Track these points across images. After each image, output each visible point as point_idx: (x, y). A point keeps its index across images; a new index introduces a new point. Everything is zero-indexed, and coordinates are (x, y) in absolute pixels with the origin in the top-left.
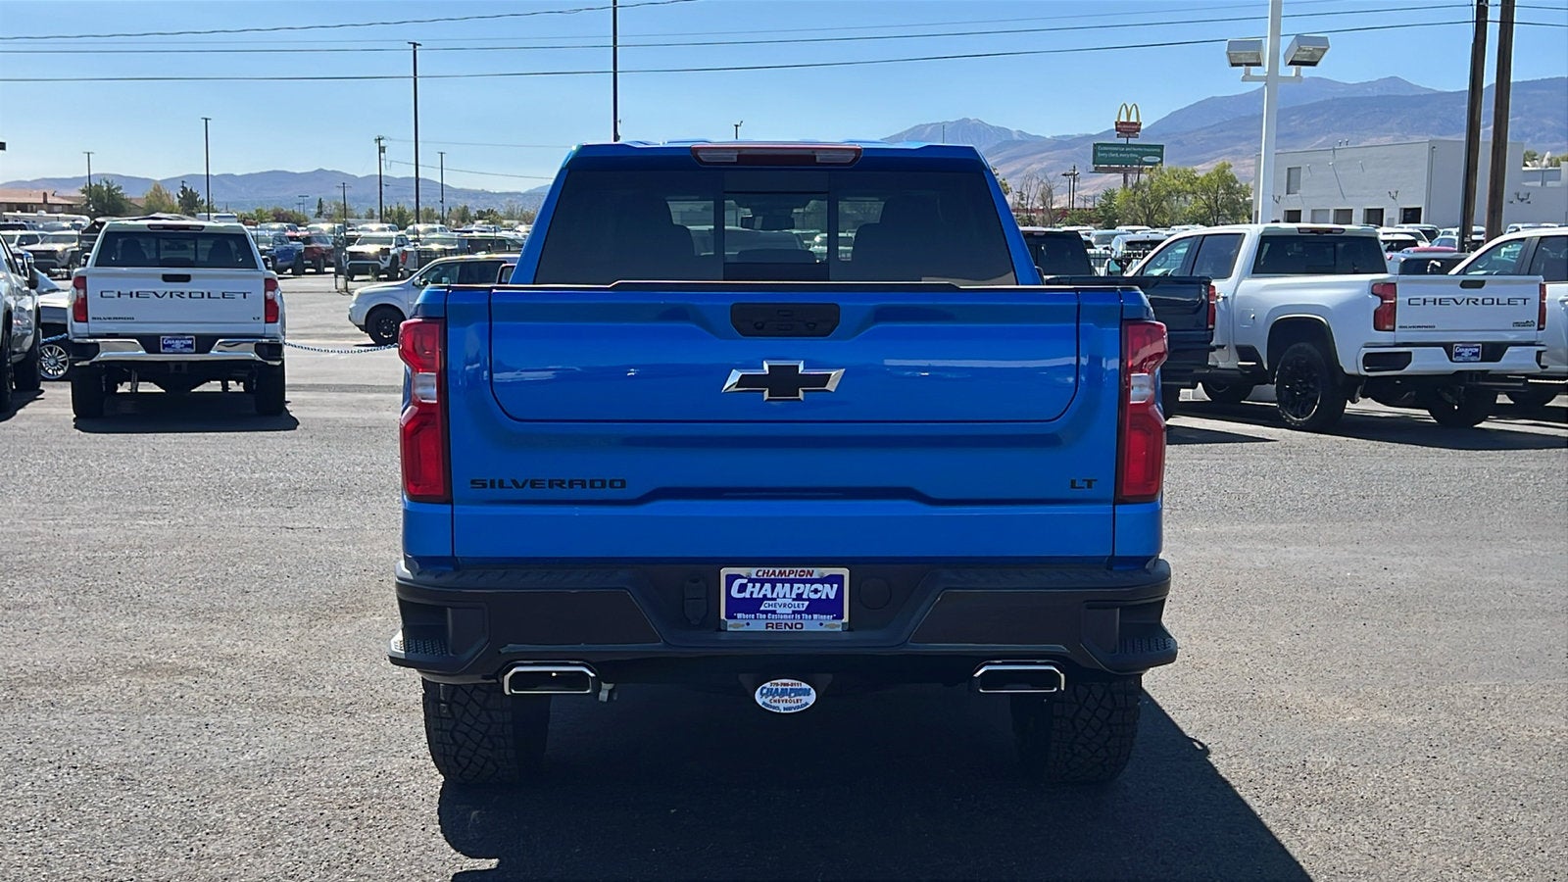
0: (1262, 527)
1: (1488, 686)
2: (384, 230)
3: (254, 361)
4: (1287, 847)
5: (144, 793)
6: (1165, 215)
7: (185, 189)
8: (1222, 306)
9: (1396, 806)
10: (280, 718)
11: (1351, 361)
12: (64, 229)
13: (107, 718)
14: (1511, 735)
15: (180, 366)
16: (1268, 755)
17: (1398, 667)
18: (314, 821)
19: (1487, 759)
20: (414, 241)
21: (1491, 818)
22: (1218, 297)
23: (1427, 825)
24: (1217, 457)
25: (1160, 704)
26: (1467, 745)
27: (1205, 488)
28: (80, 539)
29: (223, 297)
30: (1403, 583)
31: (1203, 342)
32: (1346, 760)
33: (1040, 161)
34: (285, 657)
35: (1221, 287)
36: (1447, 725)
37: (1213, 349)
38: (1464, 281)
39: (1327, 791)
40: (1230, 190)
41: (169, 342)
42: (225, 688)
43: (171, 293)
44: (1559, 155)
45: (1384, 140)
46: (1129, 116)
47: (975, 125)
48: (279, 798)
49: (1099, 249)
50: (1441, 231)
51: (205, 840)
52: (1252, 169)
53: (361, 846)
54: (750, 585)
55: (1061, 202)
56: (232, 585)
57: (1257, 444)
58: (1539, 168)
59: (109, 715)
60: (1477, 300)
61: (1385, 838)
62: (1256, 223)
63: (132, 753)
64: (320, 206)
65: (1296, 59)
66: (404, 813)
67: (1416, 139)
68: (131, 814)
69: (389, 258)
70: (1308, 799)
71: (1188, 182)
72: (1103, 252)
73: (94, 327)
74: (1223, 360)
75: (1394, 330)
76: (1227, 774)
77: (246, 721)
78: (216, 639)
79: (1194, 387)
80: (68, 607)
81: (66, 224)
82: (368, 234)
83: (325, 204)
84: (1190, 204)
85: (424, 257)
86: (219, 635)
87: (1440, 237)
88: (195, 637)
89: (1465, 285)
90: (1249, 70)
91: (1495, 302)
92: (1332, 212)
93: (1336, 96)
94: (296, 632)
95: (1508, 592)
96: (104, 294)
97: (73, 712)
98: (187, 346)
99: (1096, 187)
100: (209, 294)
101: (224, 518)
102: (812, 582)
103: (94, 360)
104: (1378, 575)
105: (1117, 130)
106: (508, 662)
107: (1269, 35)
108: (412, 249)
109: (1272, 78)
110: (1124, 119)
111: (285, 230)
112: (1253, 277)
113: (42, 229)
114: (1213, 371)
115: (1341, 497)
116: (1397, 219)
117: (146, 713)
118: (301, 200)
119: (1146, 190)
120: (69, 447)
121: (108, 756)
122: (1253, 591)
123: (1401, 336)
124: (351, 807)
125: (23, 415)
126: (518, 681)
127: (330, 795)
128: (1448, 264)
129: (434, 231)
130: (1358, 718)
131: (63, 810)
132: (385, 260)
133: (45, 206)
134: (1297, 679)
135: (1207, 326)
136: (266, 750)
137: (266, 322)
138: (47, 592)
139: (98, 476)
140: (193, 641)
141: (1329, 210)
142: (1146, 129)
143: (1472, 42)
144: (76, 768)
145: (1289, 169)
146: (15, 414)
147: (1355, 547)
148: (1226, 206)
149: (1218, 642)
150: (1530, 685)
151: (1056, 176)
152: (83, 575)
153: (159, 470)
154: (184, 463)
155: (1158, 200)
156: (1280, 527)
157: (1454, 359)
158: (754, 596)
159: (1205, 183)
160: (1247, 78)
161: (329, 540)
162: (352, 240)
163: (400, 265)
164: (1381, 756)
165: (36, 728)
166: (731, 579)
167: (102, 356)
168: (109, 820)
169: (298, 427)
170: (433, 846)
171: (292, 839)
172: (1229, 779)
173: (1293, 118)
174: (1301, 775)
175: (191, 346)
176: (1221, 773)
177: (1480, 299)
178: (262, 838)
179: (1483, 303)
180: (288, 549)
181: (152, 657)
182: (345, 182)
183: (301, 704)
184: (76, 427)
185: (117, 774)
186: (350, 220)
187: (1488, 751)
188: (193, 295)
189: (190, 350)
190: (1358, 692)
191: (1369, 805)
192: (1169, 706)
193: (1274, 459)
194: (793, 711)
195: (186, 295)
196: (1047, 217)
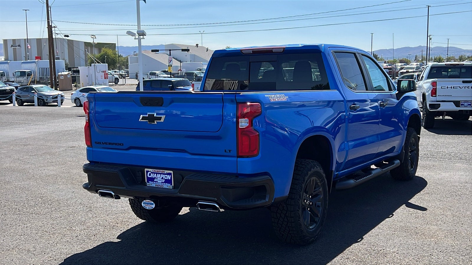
32: (399, 251)
54: (152, 174)
64: (416, 57)
102: (165, 174)
157: (458, 106)
158: (153, 177)
166: (147, 172)
172: (346, 251)
194: (150, 209)
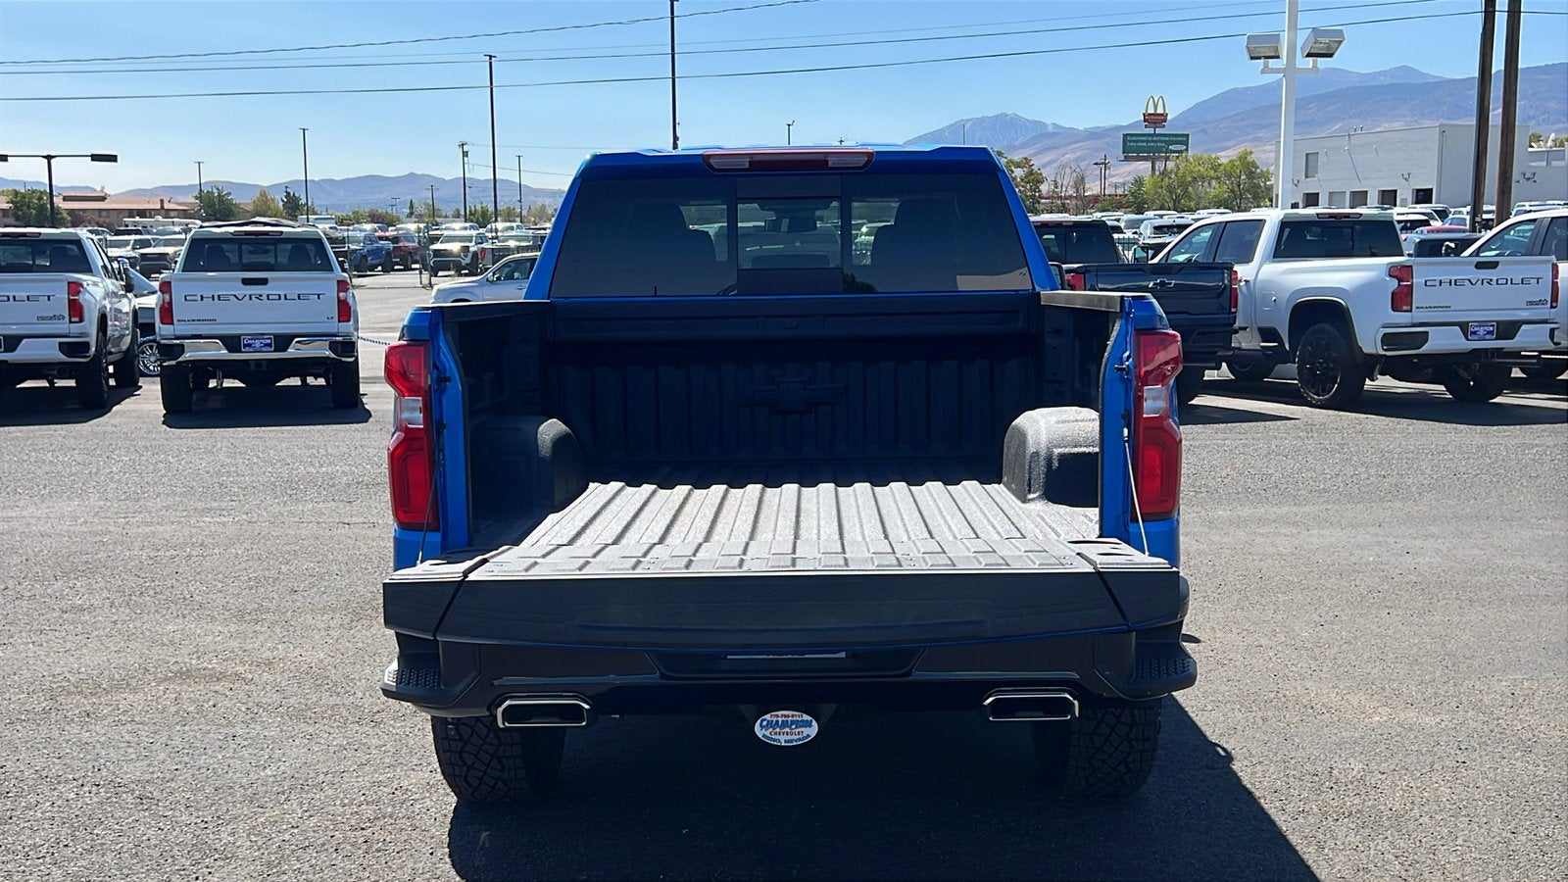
0: (1285, 509)
1: (1516, 680)
2: (466, 229)
3: (328, 358)
4: (1314, 868)
5: (161, 813)
6: (1190, 199)
7: (288, 194)
8: (1244, 289)
9: (1425, 819)
10: (306, 729)
11: (1369, 341)
12: (175, 233)
13: (139, 729)
14: (1542, 735)
15: (260, 364)
16: (1293, 762)
17: (1424, 660)
18: (323, 845)
19: (1518, 764)
20: (493, 238)
21: (1526, 832)
22: (1240, 281)
23: (1460, 841)
24: (1241, 436)
25: (1184, 705)
26: (1496, 748)
27: (1229, 470)
28: (147, 536)
29: (299, 298)
30: (1426, 568)
31: (1225, 325)
32: (1373, 766)
33: (1073, 151)
34: (321, 661)
35: (1243, 271)
36: (1475, 725)
37: (1236, 332)
38: (1478, 263)
39: (1355, 802)
40: (1251, 175)
41: (250, 342)
42: (258, 696)
43: (250, 296)
44: (1563, 136)
45: (1397, 125)
46: (1156, 108)
47: (1012, 119)
48: (293, 818)
49: (1129, 234)
50: (1452, 210)
51: (212, 867)
52: (1273, 155)
53: (367, 874)
55: (1093, 189)
56: (283, 584)
57: (1279, 423)
58: (1544, 149)
59: (141, 726)
60: (1491, 280)
61: (1416, 857)
62: (1277, 207)
63: (156, 769)
64: (411, 207)
65: (1313, 51)
66: (414, 834)
67: (1427, 123)
68: (144, 838)
69: (470, 255)
70: (1335, 812)
71: (1212, 168)
72: (1132, 236)
73: (179, 328)
74: (1246, 341)
75: (1411, 311)
76: (1252, 784)
77: (273, 733)
78: (258, 643)
79: (1218, 368)
80: (123, 609)
81: (177, 229)
82: (451, 233)
83: (416, 205)
84: (1214, 189)
85: (498, 254)
86: (261, 637)
87: (1451, 216)
88: (239, 641)
89: (1479, 266)
90: (1268, 63)
91: (1509, 282)
92: (1348, 195)
93: (1351, 85)
94: (335, 634)
95: (1531, 577)
96: (188, 298)
97: (106, 722)
98: (266, 345)
99: (1126, 174)
100: (285, 296)
101: (286, 514)
103: (180, 359)
104: (1401, 559)
105: (1145, 121)
106: (500, 695)
107: (1286, 29)
108: (490, 247)
109: (1289, 70)
110: (1151, 111)
111: (376, 231)
112: (1273, 262)
113: (156, 234)
114: (1237, 352)
115: (1363, 476)
116: (1410, 200)
117: (177, 724)
118: (393, 202)
119: (1173, 176)
120: (154, 443)
121: (132, 772)
122: (1276, 579)
123: (1418, 316)
124: (362, 829)
125: (116, 412)
126: (511, 714)
127: (343, 814)
128: (1462, 245)
129: (512, 228)
130: (1385, 718)
131: (77, 833)
132: (466, 256)
133: (163, 212)
134: (1323, 676)
135: (1230, 310)
136: (287, 764)
137: (339, 321)
138: (105, 594)
139: (175, 472)
140: (234, 644)
141: (1345, 192)
142: (1172, 119)
143: (1481, 31)
144: (98, 785)
145: (1307, 154)
146: (110, 411)
147: (1377, 530)
148: (1248, 191)
149: (1242, 635)
150: (1558, 679)
151: (1089, 165)
152: (143, 575)
153: (233, 466)
154: (258, 457)
155: (1184, 185)
156: (1302, 510)
157: (1469, 337)
159: (1228, 169)
160: (1266, 70)
161: (382, 535)
162: (435, 239)
163: (480, 261)
164: (1409, 761)
165: (67, 741)
167: (187, 356)
168: (121, 845)
169: (371, 420)
170: (439, 873)
171: (299, 866)
172: (1253, 790)
173: (1311, 106)
174: (1327, 783)
175: (270, 345)
176: (1245, 783)
177: (1495, 279)
178: (269, 864)
179: (1497, 284)
180: (341, 546)
181: (194, 662)
182: (433, 184)
183: (330, 712)
184: (164, 423)
185: (137, 792)
186: (438, 219)
187: (1519, 754)
188: (270, 297)
189: (269, 349)
190: (1383, 689)
191: (1398, 819)
192: (1192, 707)
193: (1295, 438)
194: (795, 743)
195: (264, 298)
196: (1080, 203)
